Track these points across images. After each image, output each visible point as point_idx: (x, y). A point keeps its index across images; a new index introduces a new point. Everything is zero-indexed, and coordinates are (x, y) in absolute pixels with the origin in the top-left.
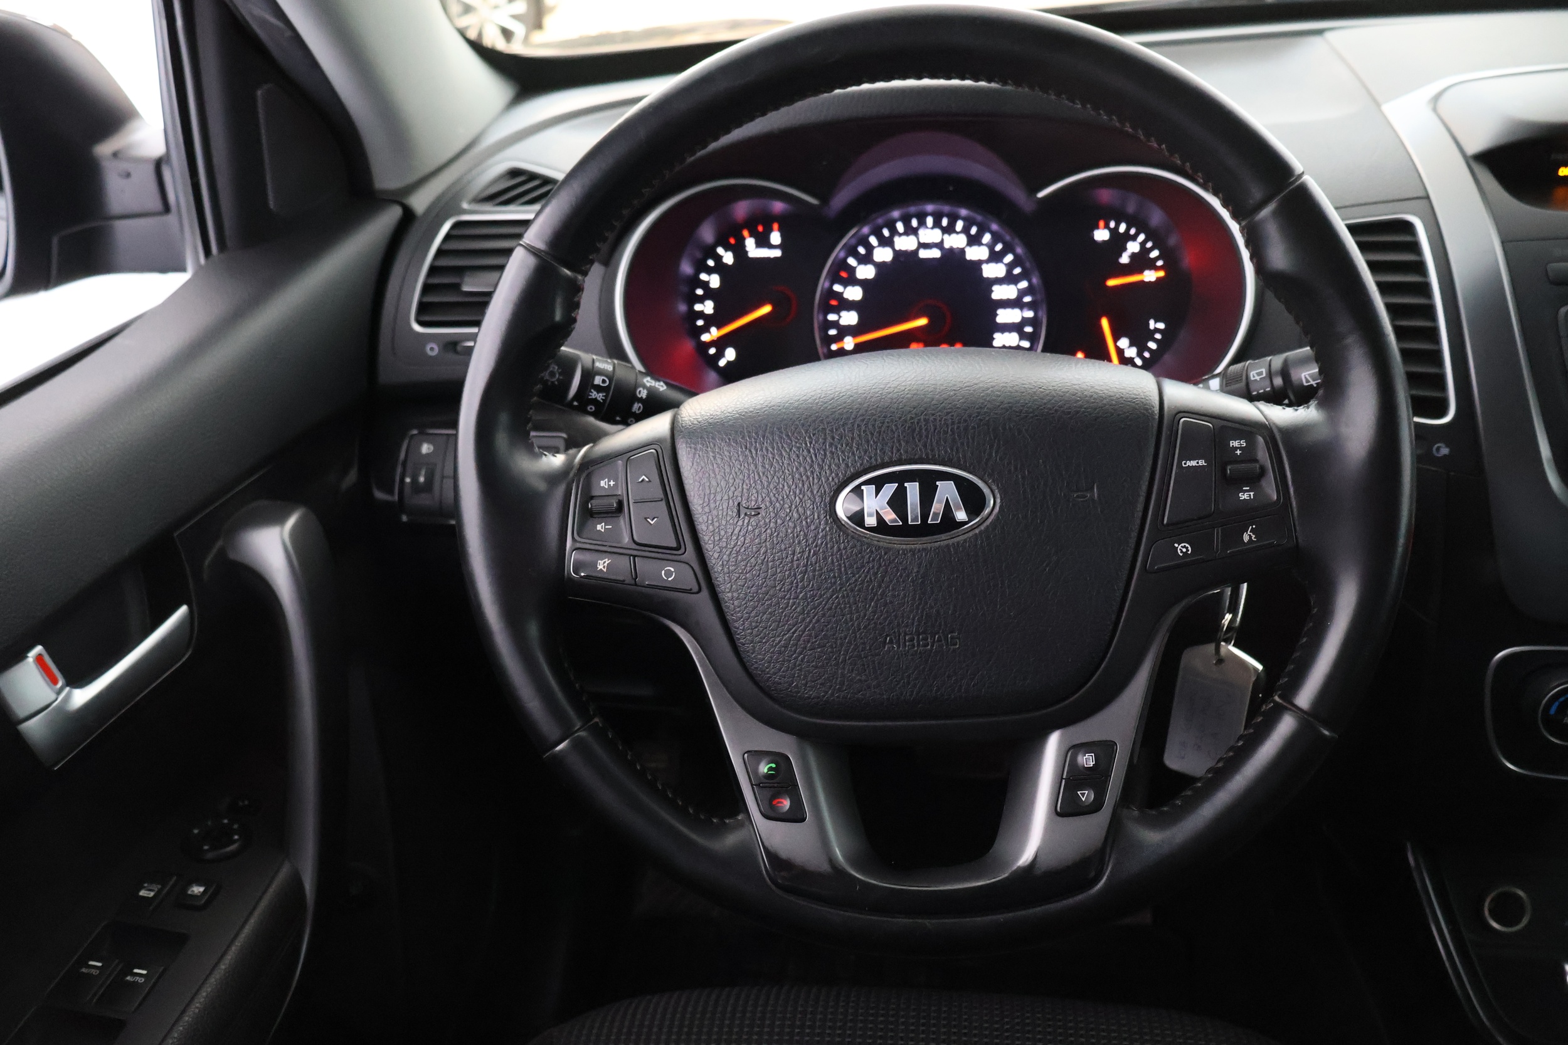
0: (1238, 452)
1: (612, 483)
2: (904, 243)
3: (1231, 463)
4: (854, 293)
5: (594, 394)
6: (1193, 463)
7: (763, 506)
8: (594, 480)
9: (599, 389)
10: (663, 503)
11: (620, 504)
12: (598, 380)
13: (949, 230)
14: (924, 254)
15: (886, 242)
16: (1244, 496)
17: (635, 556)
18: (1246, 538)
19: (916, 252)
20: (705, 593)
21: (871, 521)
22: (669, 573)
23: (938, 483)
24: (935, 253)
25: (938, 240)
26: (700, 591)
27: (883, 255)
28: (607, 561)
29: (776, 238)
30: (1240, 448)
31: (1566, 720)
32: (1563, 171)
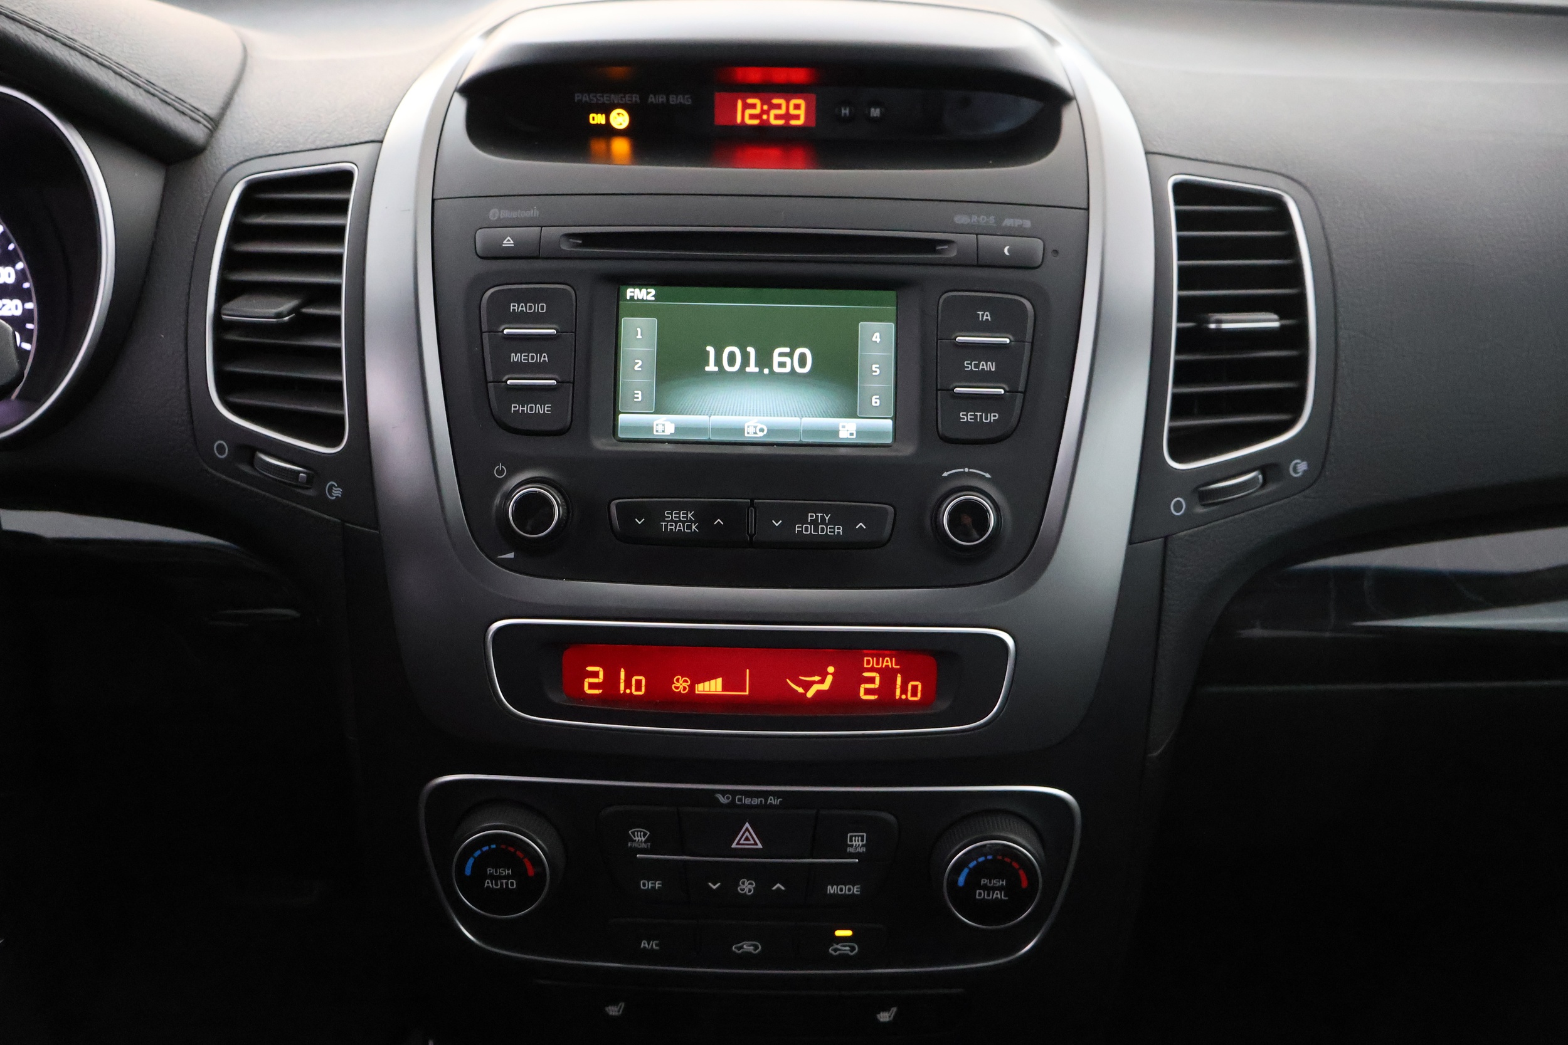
31: (488, 884)
32: (598, 119)
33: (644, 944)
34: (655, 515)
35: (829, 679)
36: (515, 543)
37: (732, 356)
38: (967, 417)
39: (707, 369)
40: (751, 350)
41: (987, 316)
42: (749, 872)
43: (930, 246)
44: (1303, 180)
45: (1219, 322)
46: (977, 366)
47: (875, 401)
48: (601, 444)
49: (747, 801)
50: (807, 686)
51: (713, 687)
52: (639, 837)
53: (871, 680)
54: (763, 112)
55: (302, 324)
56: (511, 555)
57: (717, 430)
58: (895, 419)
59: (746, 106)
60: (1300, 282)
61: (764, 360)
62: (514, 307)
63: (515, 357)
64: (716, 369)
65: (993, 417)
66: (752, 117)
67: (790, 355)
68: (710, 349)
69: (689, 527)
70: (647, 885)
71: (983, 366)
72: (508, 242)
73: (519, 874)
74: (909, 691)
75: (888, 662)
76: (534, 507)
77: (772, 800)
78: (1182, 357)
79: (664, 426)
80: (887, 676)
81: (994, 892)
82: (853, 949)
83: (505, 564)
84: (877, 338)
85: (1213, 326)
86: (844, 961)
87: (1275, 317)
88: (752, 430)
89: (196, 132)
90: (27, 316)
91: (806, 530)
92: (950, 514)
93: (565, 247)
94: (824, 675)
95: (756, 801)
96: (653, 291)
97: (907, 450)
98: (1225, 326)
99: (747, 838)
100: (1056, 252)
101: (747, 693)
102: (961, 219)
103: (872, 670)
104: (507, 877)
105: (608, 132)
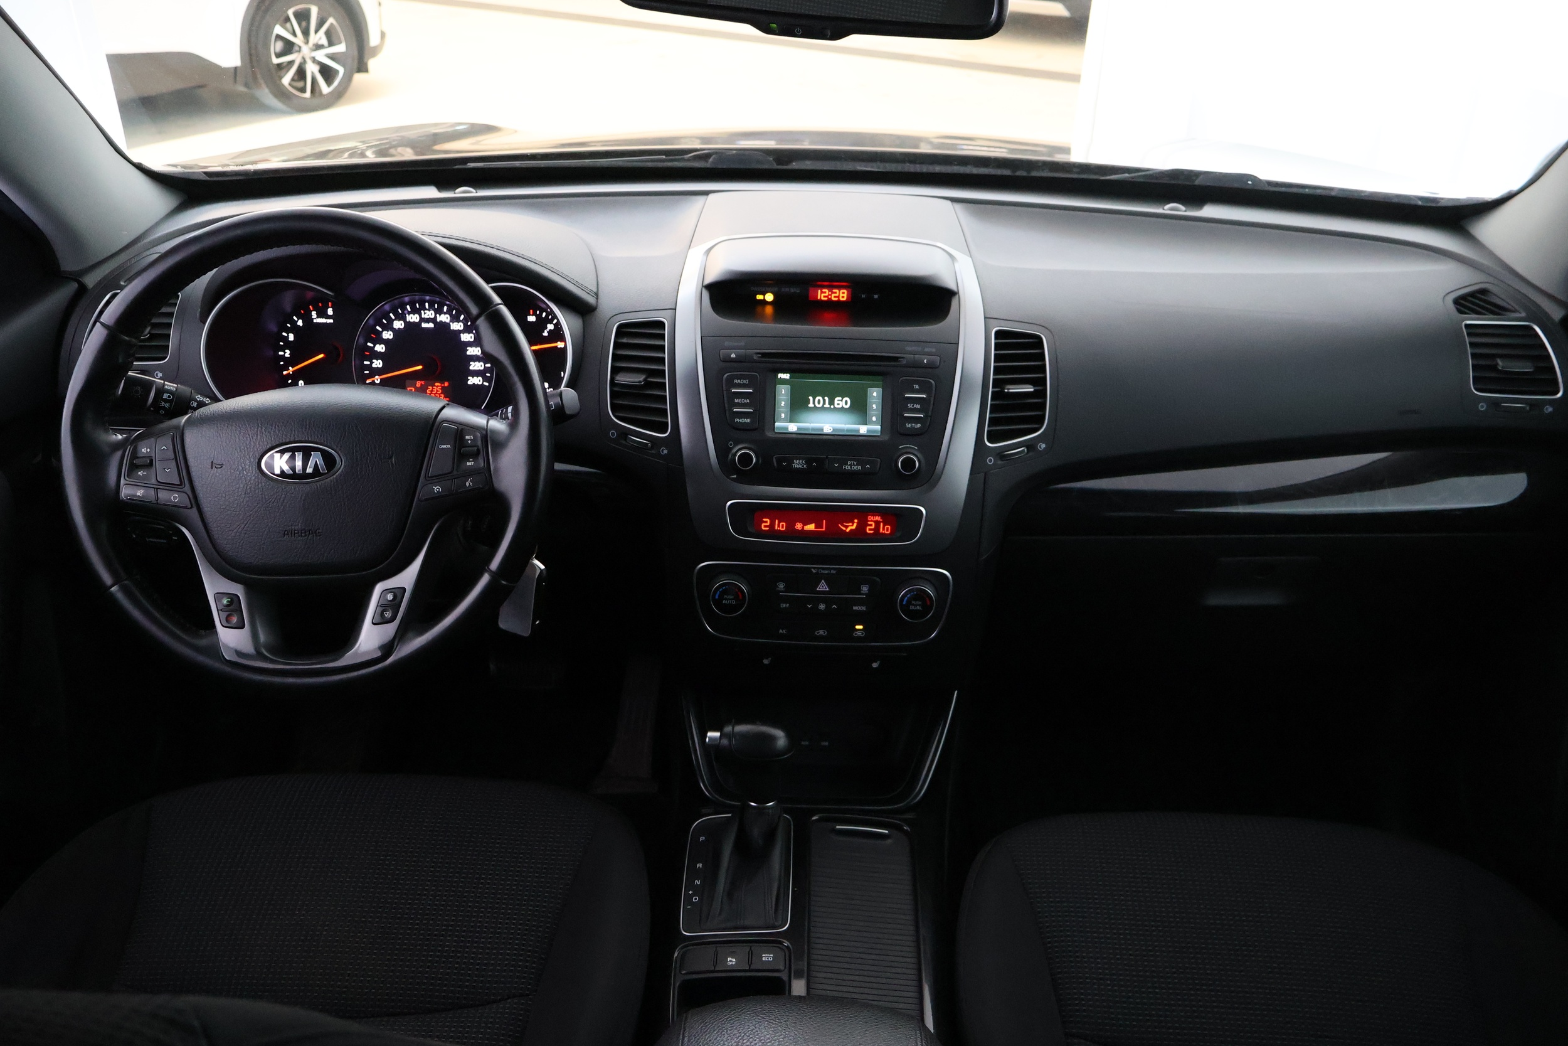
0: (469, 442)
1: (148, 450)
2: (413, 318)
3: (464, 447)
4: (380, 348)
5: (163, 404)
6: (445, 446)
7: (224, 463)
8: (139, 447)
9: (166, 401)
10: (174, 461)
11: (151, 461)
12: (166, 396)
13: (439, 311)
14: (424, 325)
15: (401, 317)
16: (469, 464)
17: (157, 489)
18: (467, 484)
19: (419, 324)
20: (195, 509)
21: (277, 471)
22: (175, 498)
23: (312, 453)
24: (431, 325)
25: (433, 316)
26: (192, 507)
27: (398, 325)
28: (142, 491)
29: (330, 312)
30: (470, 440)
31: (724, 602)
32: (759, 297)
33: (781, 631)
34: (790, 462)
35: (855, 525)
36: (738, 471)
37: (819, 401)
38: (909, 426)
39: (809, 406)
40: (826, 398)
41: (917, 387)
42: (824, 600)
43: (896, 359)
44: (1050, 328)
45: (1009, 389)
46: (913, 406)
47: (874, 419)
48: (769, 434)
49: (823, 572)
50: (847, 527)
51: (811, 527)
52: (781, 586)
53: (871, 525)
54: (829, 295)
55: (648, 385)
56: (735, 476)
57: (813, 429)
58: (881, 426)
59: (822, 292)
60: (1044, 372)
61: (831, 402)
62: (735, 381)
63: (737, 401)
64: (813, 406)
65: (919, 426)
66: (824, 297)
67: (842, 400)
68: (811, 398)
69: (803, 466)
70: (783, 606)
71: (915, 406)
72: (733, 356)
73: (736, 598)
74: (886, 529)
75: (878, 518)
76: (745, 458)
77: (833, 572)
78: (993, 403)
79: (793, 427)
80: (877, 523)
81: (917, 606)
82: (863, 634)
83: (733, 480)
84: (875, 394)
85: (1006, 391)
86: (859, 639)
87: (1032, 387)
88: (826, 429)
89: (591, 300)
90: (486, 370)
91: (847, 467)
92: (901, 462)
93: (755, 357)
94: (853, 523)
95: (826, 572)
96: (788, 375)
97: (886, 438)
98: (1011, 391)
99: (823, 586)
100: (945, 361)
101: (824, 530)
102: (909, 349)
103: (872, 521)
104: (732, 599)
105: (764, 302)
